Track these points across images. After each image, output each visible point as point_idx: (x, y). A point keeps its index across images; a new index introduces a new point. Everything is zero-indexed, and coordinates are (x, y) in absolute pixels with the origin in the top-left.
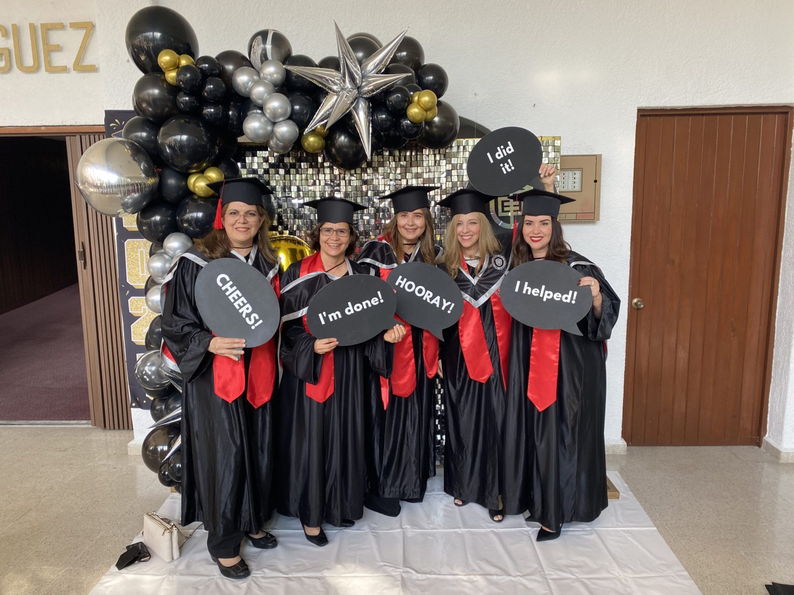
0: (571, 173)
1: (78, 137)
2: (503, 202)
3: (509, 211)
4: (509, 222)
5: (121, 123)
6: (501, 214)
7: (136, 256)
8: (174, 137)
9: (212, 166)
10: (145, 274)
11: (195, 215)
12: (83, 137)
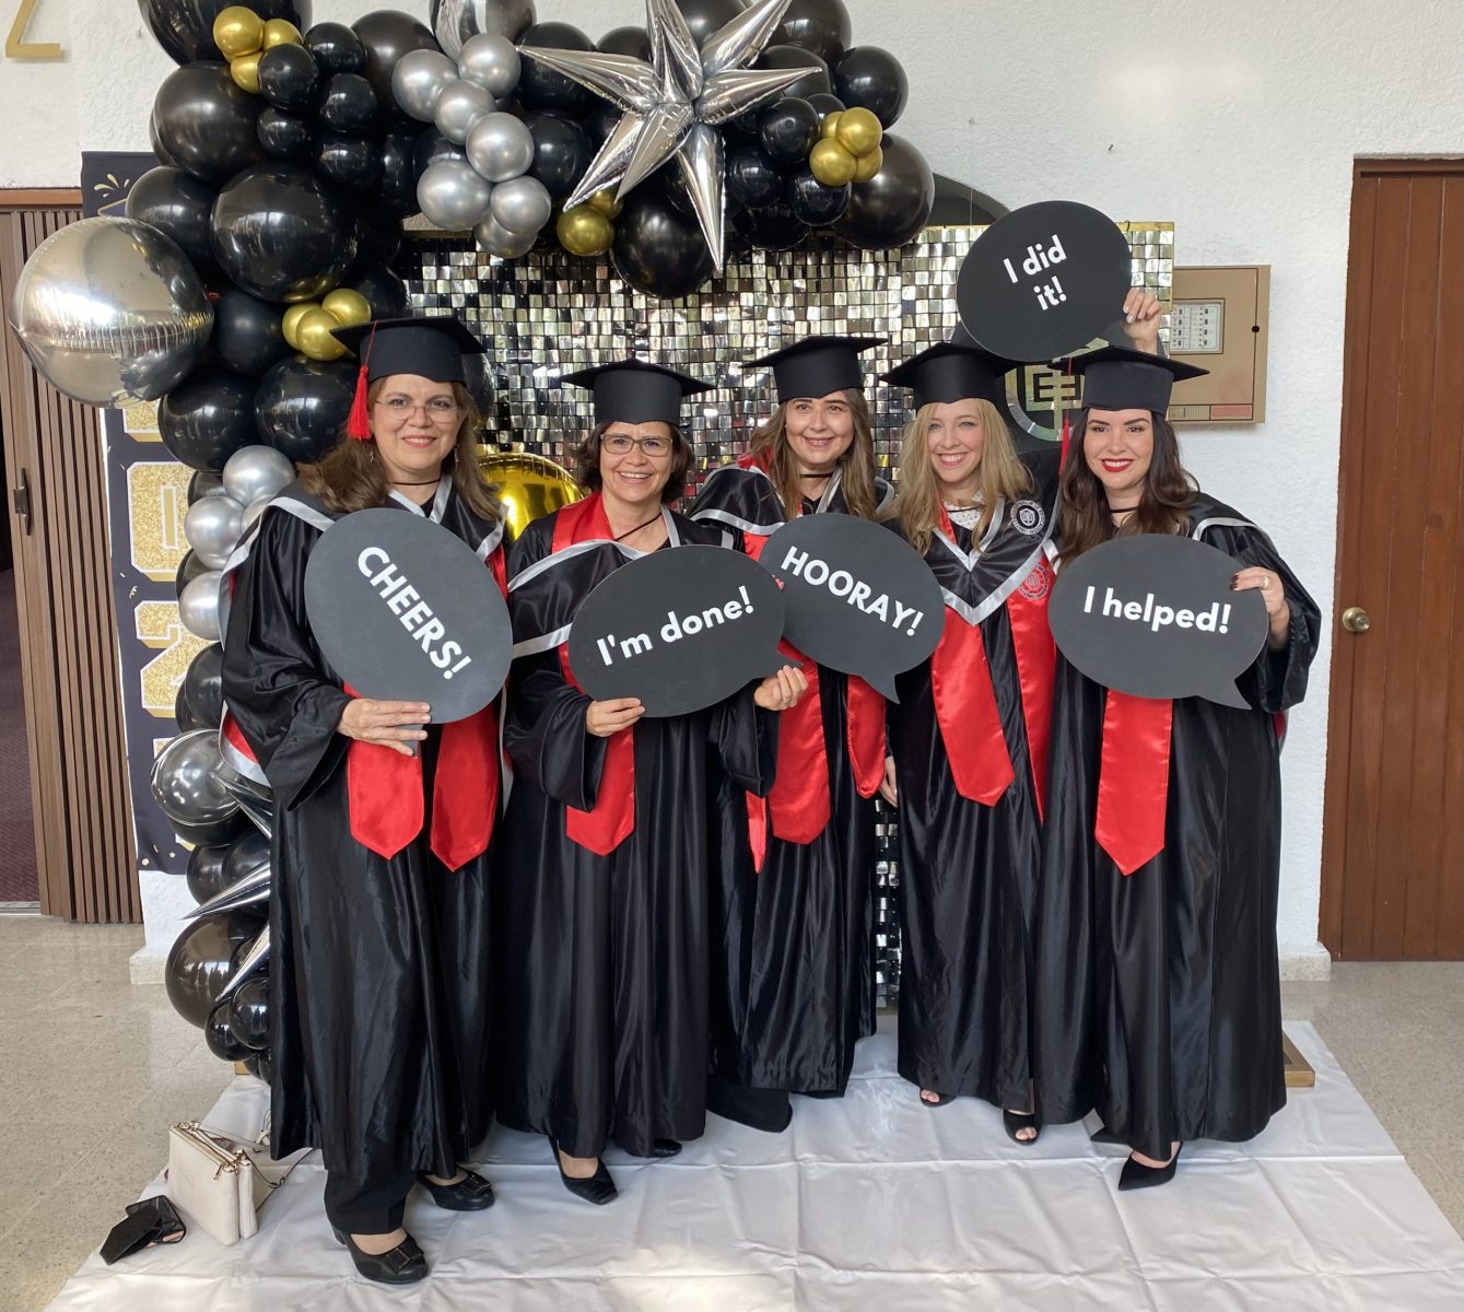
0: (1197, 309)
1: (16, 216)
2: (1037, 377)
3: (1051, 399)
4: (1050, 425)
5: (121, 182)
6: (1032, 406)
7: (155, 502)
8: (251, 217)
9: (341, 287)
10: (176, 547)
11: (299, 403)
12: (28, 216)
